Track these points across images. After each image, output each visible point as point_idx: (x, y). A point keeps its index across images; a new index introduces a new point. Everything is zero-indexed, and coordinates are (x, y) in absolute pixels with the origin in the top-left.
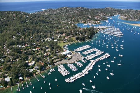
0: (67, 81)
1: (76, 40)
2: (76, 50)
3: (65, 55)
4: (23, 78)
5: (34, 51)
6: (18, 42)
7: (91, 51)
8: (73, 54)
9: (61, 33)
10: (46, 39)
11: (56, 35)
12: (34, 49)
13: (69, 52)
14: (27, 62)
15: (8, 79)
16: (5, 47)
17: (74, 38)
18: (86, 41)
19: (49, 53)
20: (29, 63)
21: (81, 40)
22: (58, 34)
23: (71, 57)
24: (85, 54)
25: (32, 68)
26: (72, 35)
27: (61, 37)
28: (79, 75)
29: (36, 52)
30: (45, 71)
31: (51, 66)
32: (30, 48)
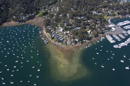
1: (118, 15)
2: (118, 24)
3: (110, 28)
6: (78, 15)
8: (116, 27)
9: (105, 7)
10: (93, 11)
12: (89, 21)
13: (114, 25)
15: (77, 40)
16: (68, 17)
17: (116, 13)
18: (126, 17)
19: (99, 25)
20: (87, 31)
21: (122, 15)
22: (102, 7)
23: (115, 30)
24: (126, 29)
25: (89, 35)
26: (114, 9)
27: (104, 10)
28: (123, 44)
29: (90, 23)
30: (98, 38)
31: (101, 35)
32: (86, 20)
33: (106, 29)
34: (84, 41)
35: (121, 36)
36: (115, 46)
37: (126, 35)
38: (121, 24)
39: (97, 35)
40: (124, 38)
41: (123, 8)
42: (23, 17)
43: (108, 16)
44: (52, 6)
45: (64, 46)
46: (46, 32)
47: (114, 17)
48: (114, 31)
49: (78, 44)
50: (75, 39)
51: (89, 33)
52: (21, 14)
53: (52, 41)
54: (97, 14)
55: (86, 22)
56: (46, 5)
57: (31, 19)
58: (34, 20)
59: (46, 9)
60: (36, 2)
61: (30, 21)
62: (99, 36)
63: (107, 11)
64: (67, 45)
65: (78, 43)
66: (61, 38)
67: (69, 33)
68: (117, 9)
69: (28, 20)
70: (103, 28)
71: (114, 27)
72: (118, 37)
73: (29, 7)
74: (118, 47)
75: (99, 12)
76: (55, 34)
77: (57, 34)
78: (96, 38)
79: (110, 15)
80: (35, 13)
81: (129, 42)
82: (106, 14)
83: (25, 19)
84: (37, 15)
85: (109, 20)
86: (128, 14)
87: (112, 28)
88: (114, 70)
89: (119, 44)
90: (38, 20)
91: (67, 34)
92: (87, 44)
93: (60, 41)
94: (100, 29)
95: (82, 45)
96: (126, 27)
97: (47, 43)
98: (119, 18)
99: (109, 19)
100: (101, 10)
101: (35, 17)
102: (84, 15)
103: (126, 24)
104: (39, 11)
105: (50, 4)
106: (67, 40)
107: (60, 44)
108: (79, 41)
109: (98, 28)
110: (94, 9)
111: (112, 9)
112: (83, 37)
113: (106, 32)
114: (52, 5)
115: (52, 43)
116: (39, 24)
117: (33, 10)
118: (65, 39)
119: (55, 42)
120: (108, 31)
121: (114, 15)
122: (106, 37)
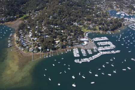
0: (76, 61)
1: (99, 30)
2: (94, 39)
4: (49, 50)
5: (62, 32)
6: (52, 23)
7: (106, 43)
8: (90, 42)
9: (89, 20)
11: (84, 21)
12: (62, 31)
13: (87, 39)
14: (55, 39)
15: (40, 48)
16: (43, 24)
17: (97, 27)
18: (107, 33)
19: (71, 37)
20: (56, 41)
23: (87, 44)
24: (99, 45)
25: (57, 45)
26: (97, 24)
27: (87, 23)
28: (85, 60)
30: (64, 49)
31: (70, 47)
32: (60, 30)
33: (77, 42)
35: (89, 51)
37: (95, 51)
38: (97, 39)
40: (91, 53)
42: (2, 18)
43: (88, 29)
44: (38, 11)
45: (25, 52)
46: (16, 36)
47: (94, 31)
48: (85, 45)
49: (40, 53)
50: (39, 46)
51: (57, 43)
52: (3, 15)
53: (16, 45)
54: (78, 26)
56: (32, 10)
59: (31, 14)
60: (24, 6)
62: (66, 48)
63: (89, 24)
64: (28, 51)
65: (41, 51)
66: (26, 44)
67: (36, 40)
68: (100, 24)
69: (7, 22)
70: (74, 40)
71: (87, 42)
72: (85, 52)
73: (13, 9)
74: (78, 62)
75: (80, 25)
76: (22, 39)
77: (25, 39)
78: (63, 49)
80: (18, 15)
81: (93, 59)
82: (87, 27)
83: (4, 20)
84: (20, 18)
85: (87, 34)
86: (109, 31)
87: (84, 42)
88: (59, 84)
89: (82, 59)
91: (33, 40)
94: (71, 41)
95: (44, 54)
96: (100, 43)
97: (11, 46)
99: (87, 32)
101: (16, 20)
103: (101, 40)
104: (23, 15)
106: (31, 47)
107: (23, 49)
109: (69, 39)
110: (76, 20)
111: (95, 23)
113: (76, 45)
115: (16, 47)
116: (16, 27)
117: (17, 12)
118: (29, 45)
119: (19, 46)
120: (79, 44)
121: (95, 30)
122: (74, 50)
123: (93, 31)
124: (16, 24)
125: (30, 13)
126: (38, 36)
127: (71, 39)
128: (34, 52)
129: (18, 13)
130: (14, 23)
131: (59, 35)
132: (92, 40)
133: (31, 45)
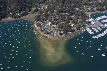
1: (96, 11)
2: (97, 18)
6: (63, 11)
8: (95, 21)
9: (86, 4)
10: (76, 8)
13: (93, 20)
17: (95, 9)
18: (104, 12)
19: (81, 20)
20: (70, 25)
21: (100, 11)
22: (83, 5)
24: (103, 22)
25: (72, 28)
26: (93, 6)
27: (85, 7)
28: (100, 35)
29: (73, 18)
30: (79, 30)
31: (82, 27)
32: (70, 16)
33: (86, 23)
34: (68, 33)
35: (99, 28)
36: (93, 37)
37: (103, 27)
38: (99, 18)
39: (79, 27)
41: (101, 5)
42: (18, 14)
43: (88, 12)
45: (51, 37)
46: (37, 26)
48: (93, 24)
49: (63, 36)
50: (60, 31)
51: (72, 27)
52: (17, 11)
53: (41, 33)
54: (79, 11)
55: (69, 17)
56: (37, 3)
57: (24, 15)
58: (27, 16)
60: (29, 1)
61: (24, 17)
63: (88, 8)
64: (54, 36)
65: (63, 34)
66: (49, 31)
67: (55, 27)
68: (96, 6)
69: (22, 16)
70: (84, 22)
72: (96, 29)
73: (23, 5)
74: (96, 38)
75: (81, 9)
76: (44, 27)
77: (46, 27)
78: (78, 30)
79: (90, 11)
80: (28, 10)
81: (105, 34)
82: (87, 10)
83: (20, 15)
84: (30, 12)
85: (89, 16)
86: (105, 10)
87: (92, 22)
88: (92, 56)
89: (97, 35)
90: (31, 16)
92: (71, 36)
93: (48, 33)
94: (81, 23)
95: (66, 37)
97: (38, 35)
98: (97, 13)
99: (89, 14)
100: (83, 7)
101: (28, 14)
102: (68, 12)
103: (103, 18)
104: (31, 9)
105: (41, 3)
106: (54, 32)
107: (49, 35)
108: (64, 33)
110: (76, 6)
111: (92, 6)
112: (67, 29)
113: (86, 25)
114: (42, 3)
115: (42, 35)
116: (31, 19)
118: (52, 32)
119: (44, 34)
120: (88, 24)
121: (94, 11)
122: (87, 29)
123: (92, 13)
124: (30, 17)
125: (36, 6)
126: (55, 24)
127: (80, 21)
128: (58, 36)
129: (28, 8)
130: (28, 17)
131: (71, 20)
132: (96, 19)
133: (53, 31)
